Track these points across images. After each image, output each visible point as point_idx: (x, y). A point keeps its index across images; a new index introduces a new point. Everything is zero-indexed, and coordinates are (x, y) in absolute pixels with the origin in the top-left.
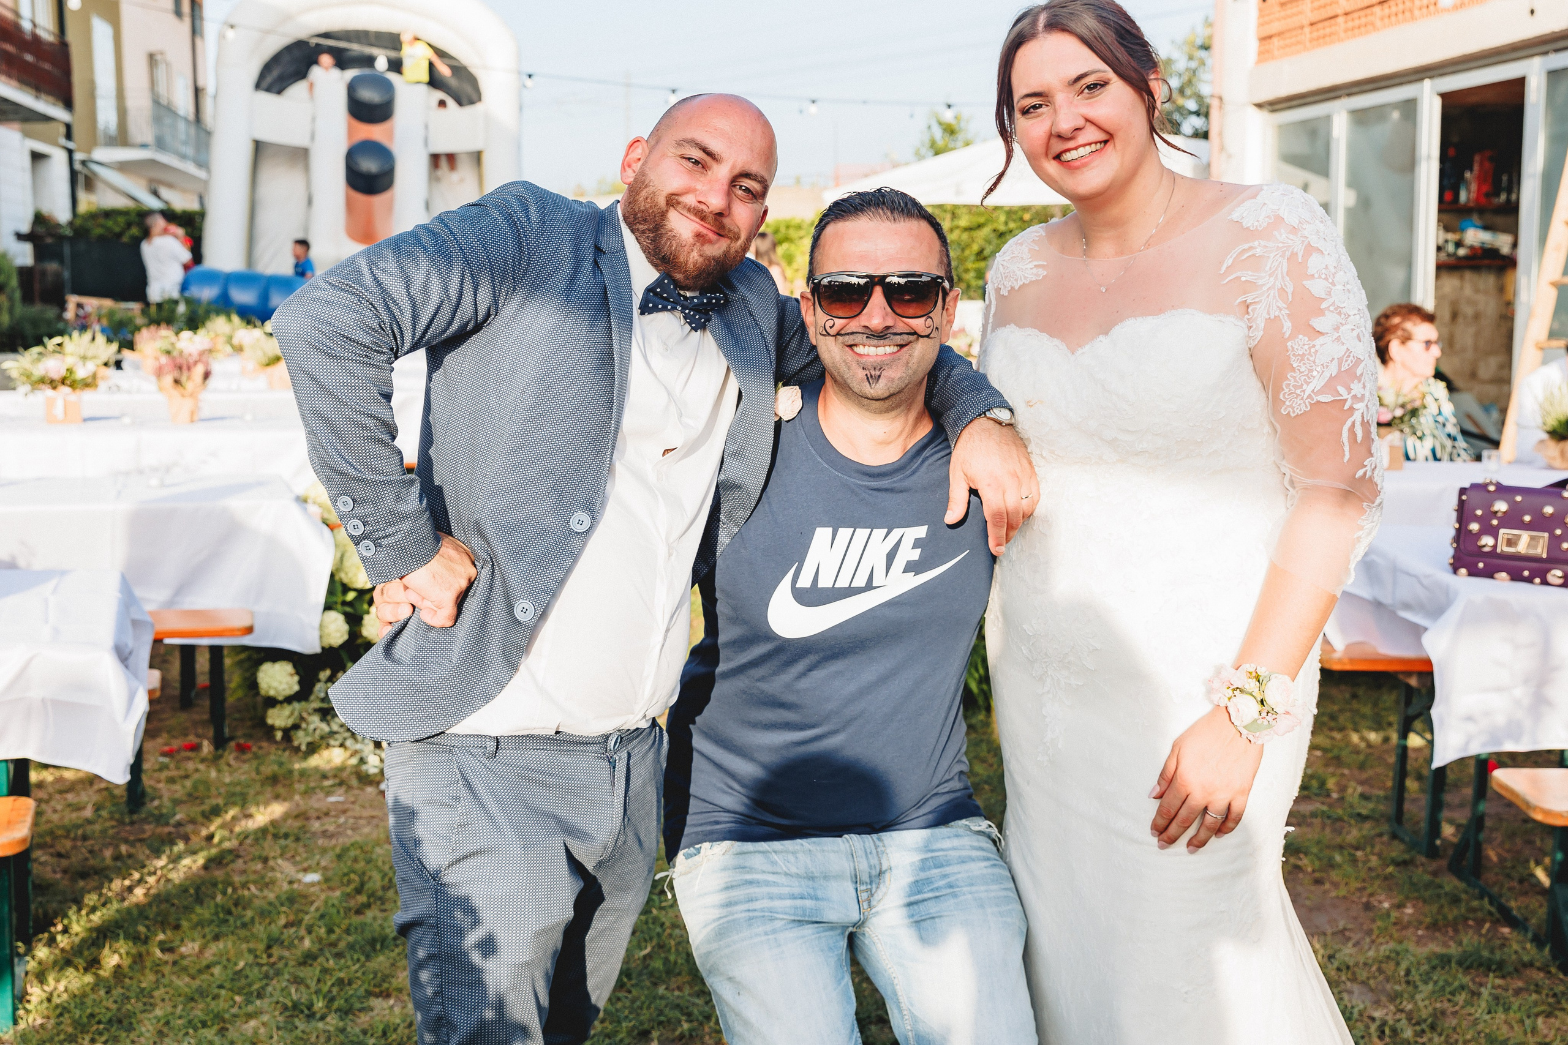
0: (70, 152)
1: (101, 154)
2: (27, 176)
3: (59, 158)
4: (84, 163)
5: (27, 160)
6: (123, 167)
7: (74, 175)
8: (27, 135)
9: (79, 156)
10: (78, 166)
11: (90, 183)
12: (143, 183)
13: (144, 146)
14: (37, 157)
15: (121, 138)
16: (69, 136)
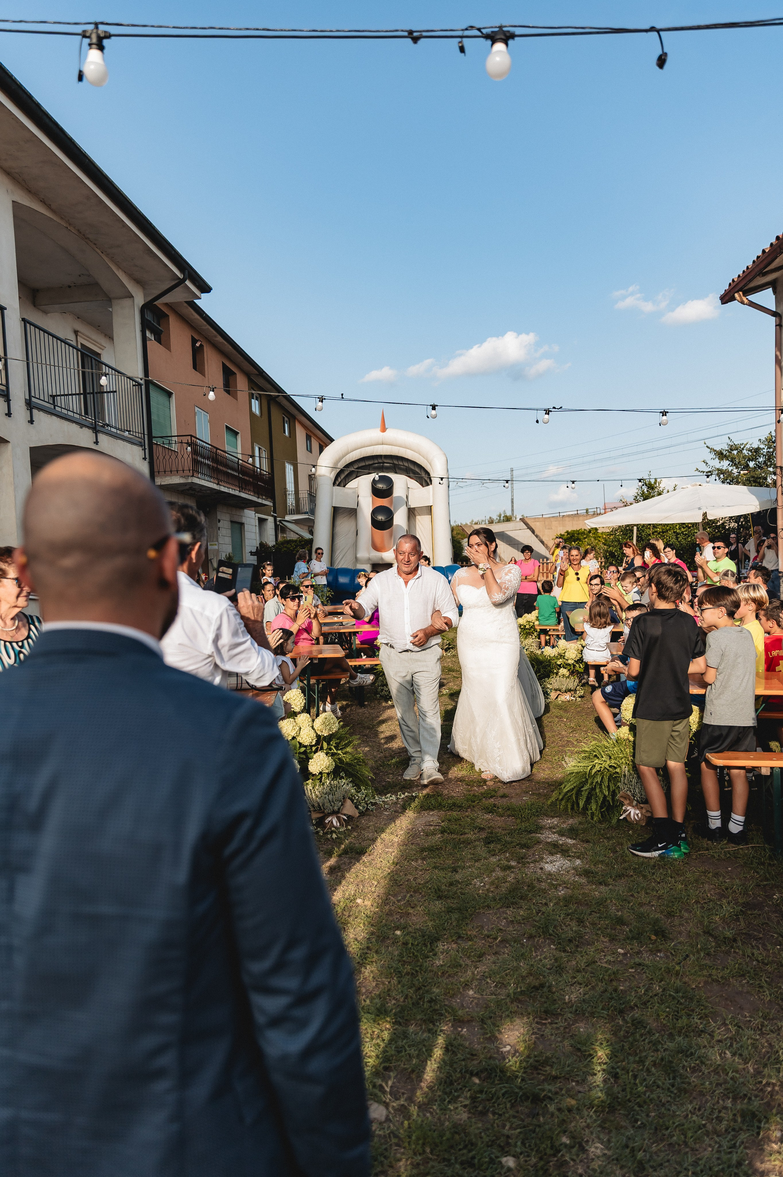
0: (275, 518)
1: (288, 518)
2: (257, 528)
3: (271, 519)
4: (280, 521)
5: (257, 521)
6: (296, 522)
7: (276, 526)
8: (257, 512)
9: (278, 519)
10: (278, 523)
11: (284, 529)
12: (307, 528)
13: (306, 513)
14: (262, 521)
15: (297, 510)
16: (275, 512)
